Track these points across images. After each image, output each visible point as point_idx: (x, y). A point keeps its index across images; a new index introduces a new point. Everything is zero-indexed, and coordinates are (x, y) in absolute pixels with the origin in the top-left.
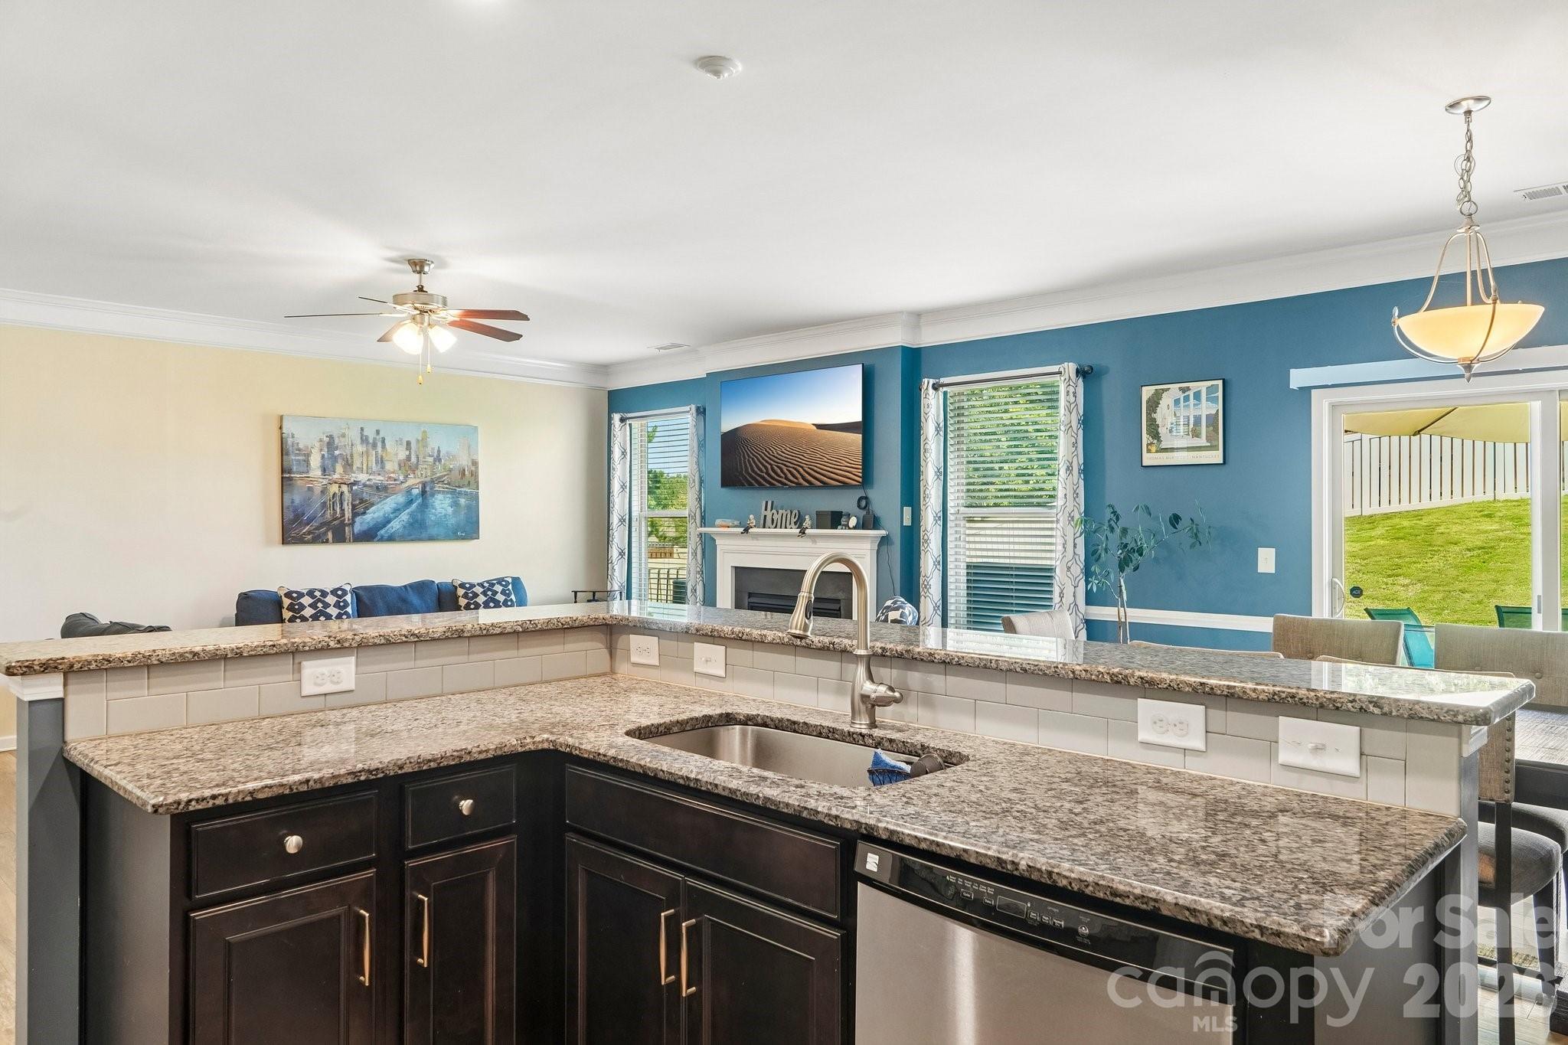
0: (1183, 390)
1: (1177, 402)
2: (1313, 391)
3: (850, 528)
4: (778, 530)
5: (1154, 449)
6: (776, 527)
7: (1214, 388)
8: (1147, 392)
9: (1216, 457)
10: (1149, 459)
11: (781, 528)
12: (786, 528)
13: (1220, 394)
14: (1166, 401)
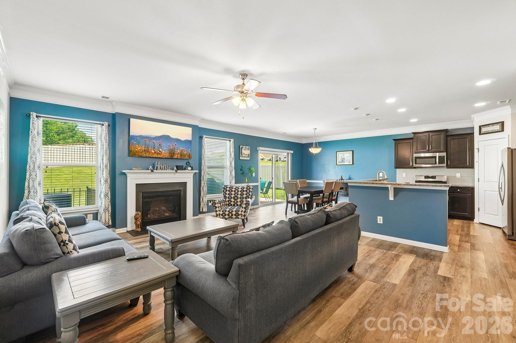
0: (246, 147)
1: (245, 149)
2: (259, 151)
3: (189, 170)
4: (163, 171)
5: (241, 156)
6: (162, 170)
7: (249, 148)
8: (241, 146)
9: (249, 159)
10: (241, 158)
11: (164, 170)
12: (166, 170)
13: (250, 149)
14: (243, 149)
